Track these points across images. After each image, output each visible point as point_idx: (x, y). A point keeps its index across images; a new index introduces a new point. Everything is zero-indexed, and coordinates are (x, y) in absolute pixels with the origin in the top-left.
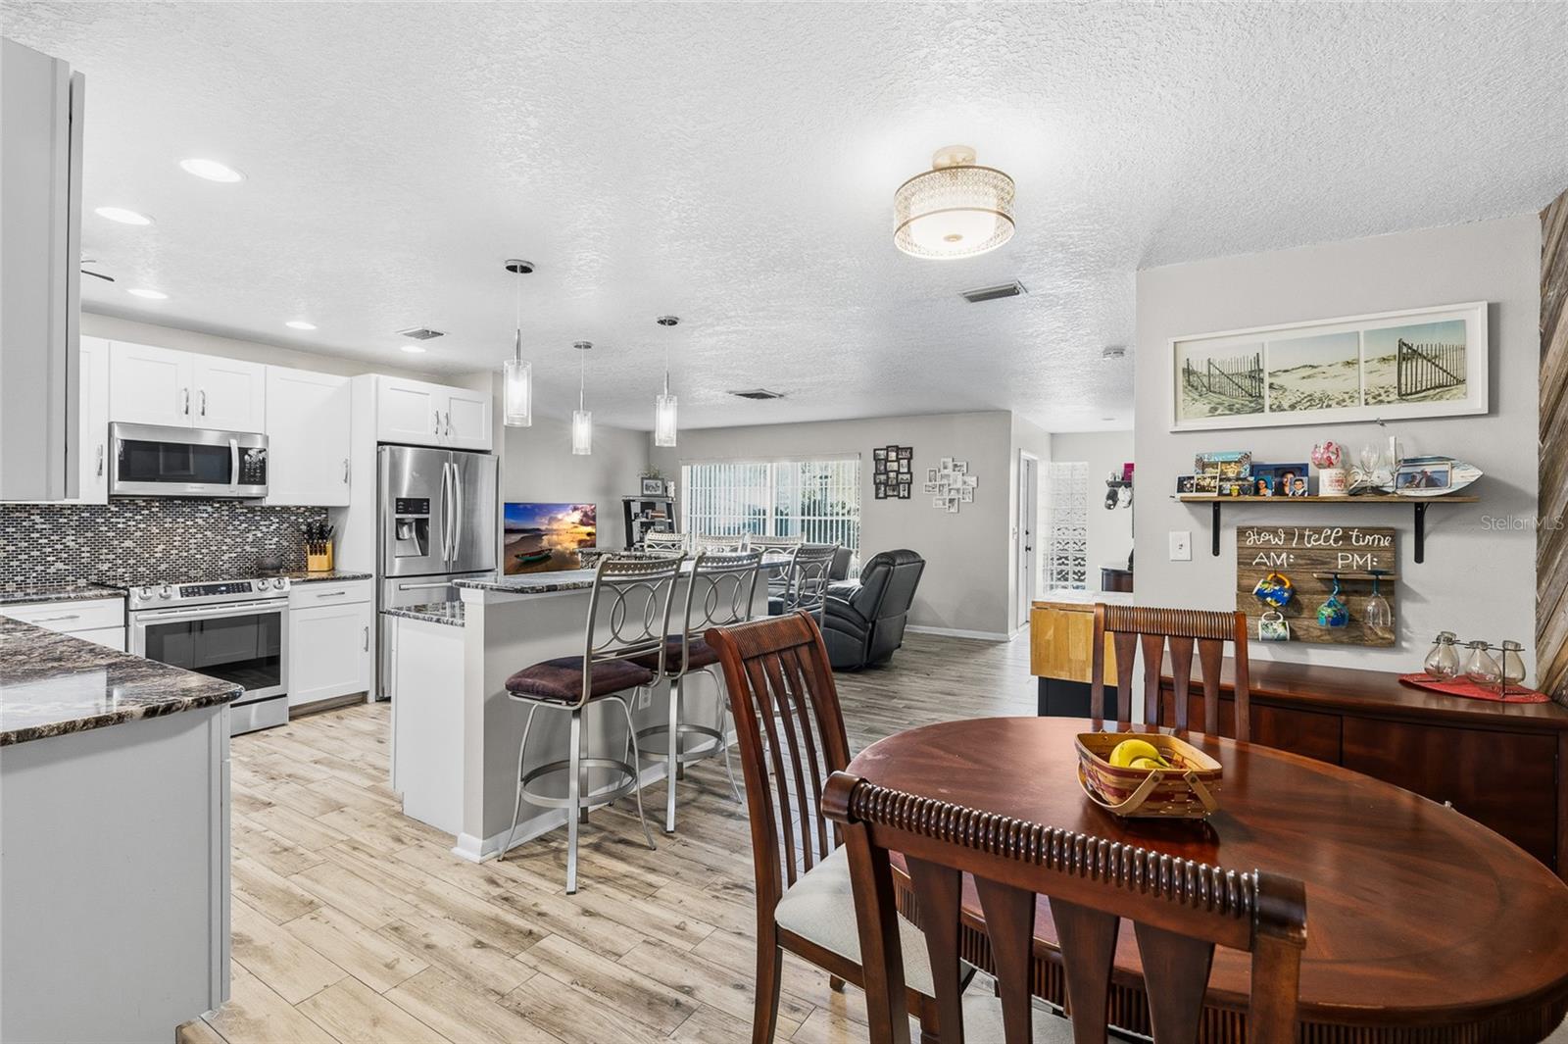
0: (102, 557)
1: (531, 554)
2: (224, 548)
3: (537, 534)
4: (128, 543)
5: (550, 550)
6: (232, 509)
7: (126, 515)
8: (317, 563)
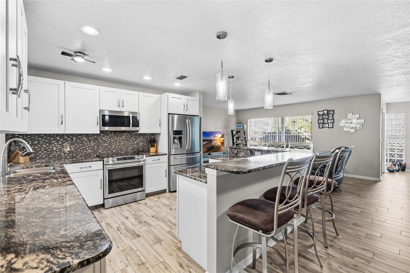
0: (100, 148)
1: (209, 147)
2: (129, 145)
3: (211, 141)
4: (106, 144)
5: (214, 145)
6: (131, 134)
7: (105, 136)
8: (152, 150)
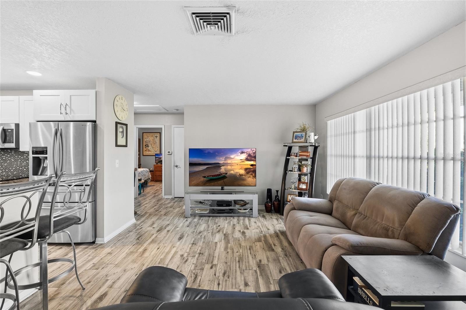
1: (213, 176)
3: (218, 166)
5: (226, 173)
